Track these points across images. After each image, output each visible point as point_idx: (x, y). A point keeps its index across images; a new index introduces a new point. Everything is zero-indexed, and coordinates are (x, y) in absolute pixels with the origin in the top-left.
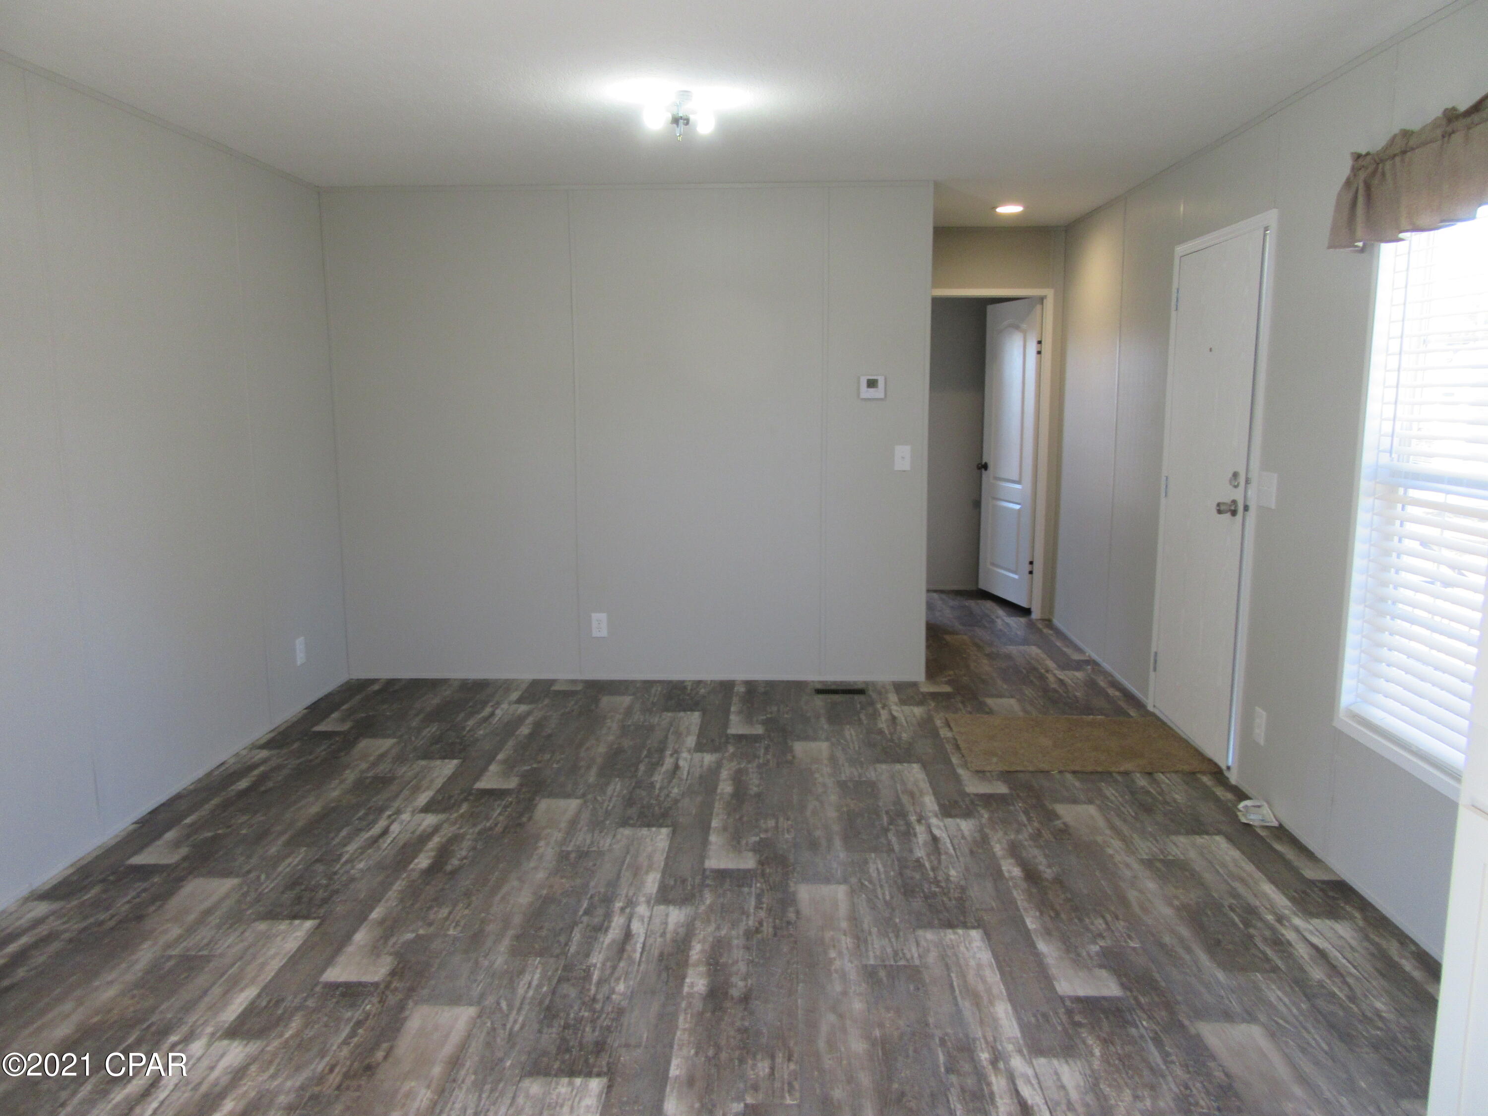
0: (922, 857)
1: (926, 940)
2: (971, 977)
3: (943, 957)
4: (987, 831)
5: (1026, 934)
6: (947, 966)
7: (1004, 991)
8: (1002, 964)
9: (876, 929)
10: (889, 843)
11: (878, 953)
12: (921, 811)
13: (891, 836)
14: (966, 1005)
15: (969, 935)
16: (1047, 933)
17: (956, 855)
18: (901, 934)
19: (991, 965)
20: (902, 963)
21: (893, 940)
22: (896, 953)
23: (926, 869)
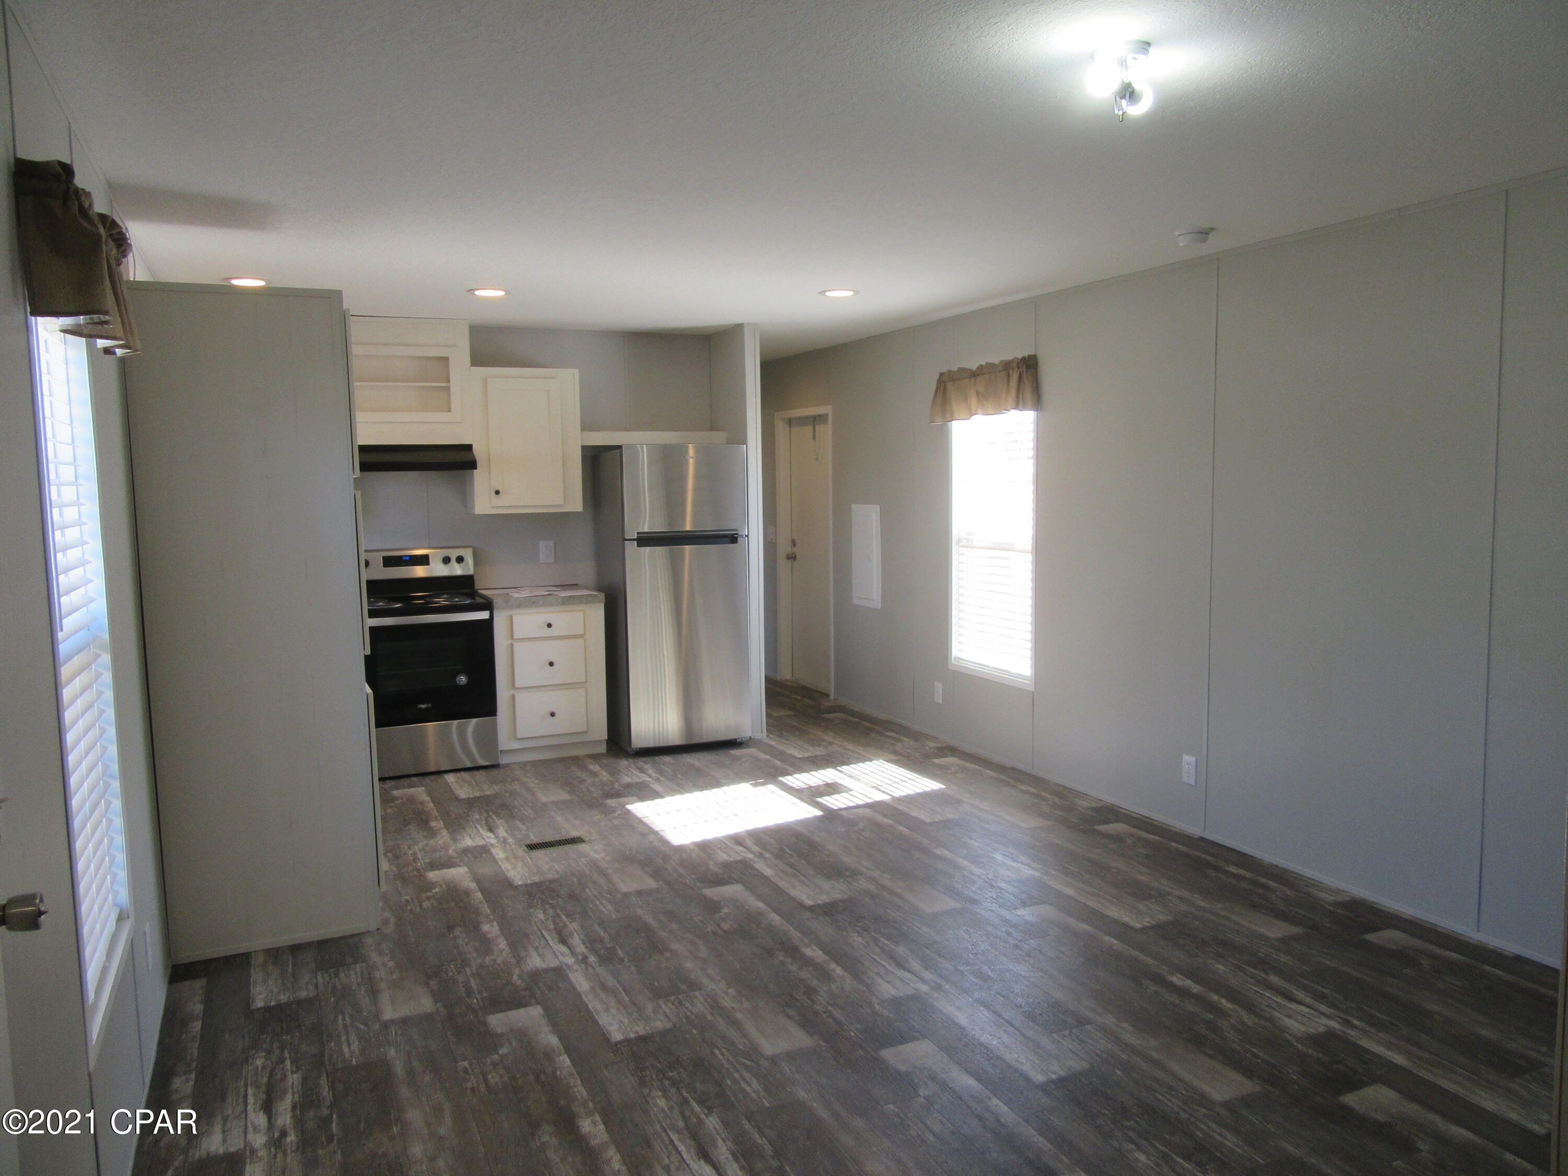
1: (660, 1020)
2: (612, 1001)
3: (640, 1010)
5: (568, 1049)
7: (584, 998)
8: (589, 1017)
9: (709, 1019)
11: (695, 1000)
14: (611, 982)
15: (623, 1034)
16: (548, 1055)
18: (684, 1020)
20: (672, 998)
21: (689, 1013)
22: (681, 1003)
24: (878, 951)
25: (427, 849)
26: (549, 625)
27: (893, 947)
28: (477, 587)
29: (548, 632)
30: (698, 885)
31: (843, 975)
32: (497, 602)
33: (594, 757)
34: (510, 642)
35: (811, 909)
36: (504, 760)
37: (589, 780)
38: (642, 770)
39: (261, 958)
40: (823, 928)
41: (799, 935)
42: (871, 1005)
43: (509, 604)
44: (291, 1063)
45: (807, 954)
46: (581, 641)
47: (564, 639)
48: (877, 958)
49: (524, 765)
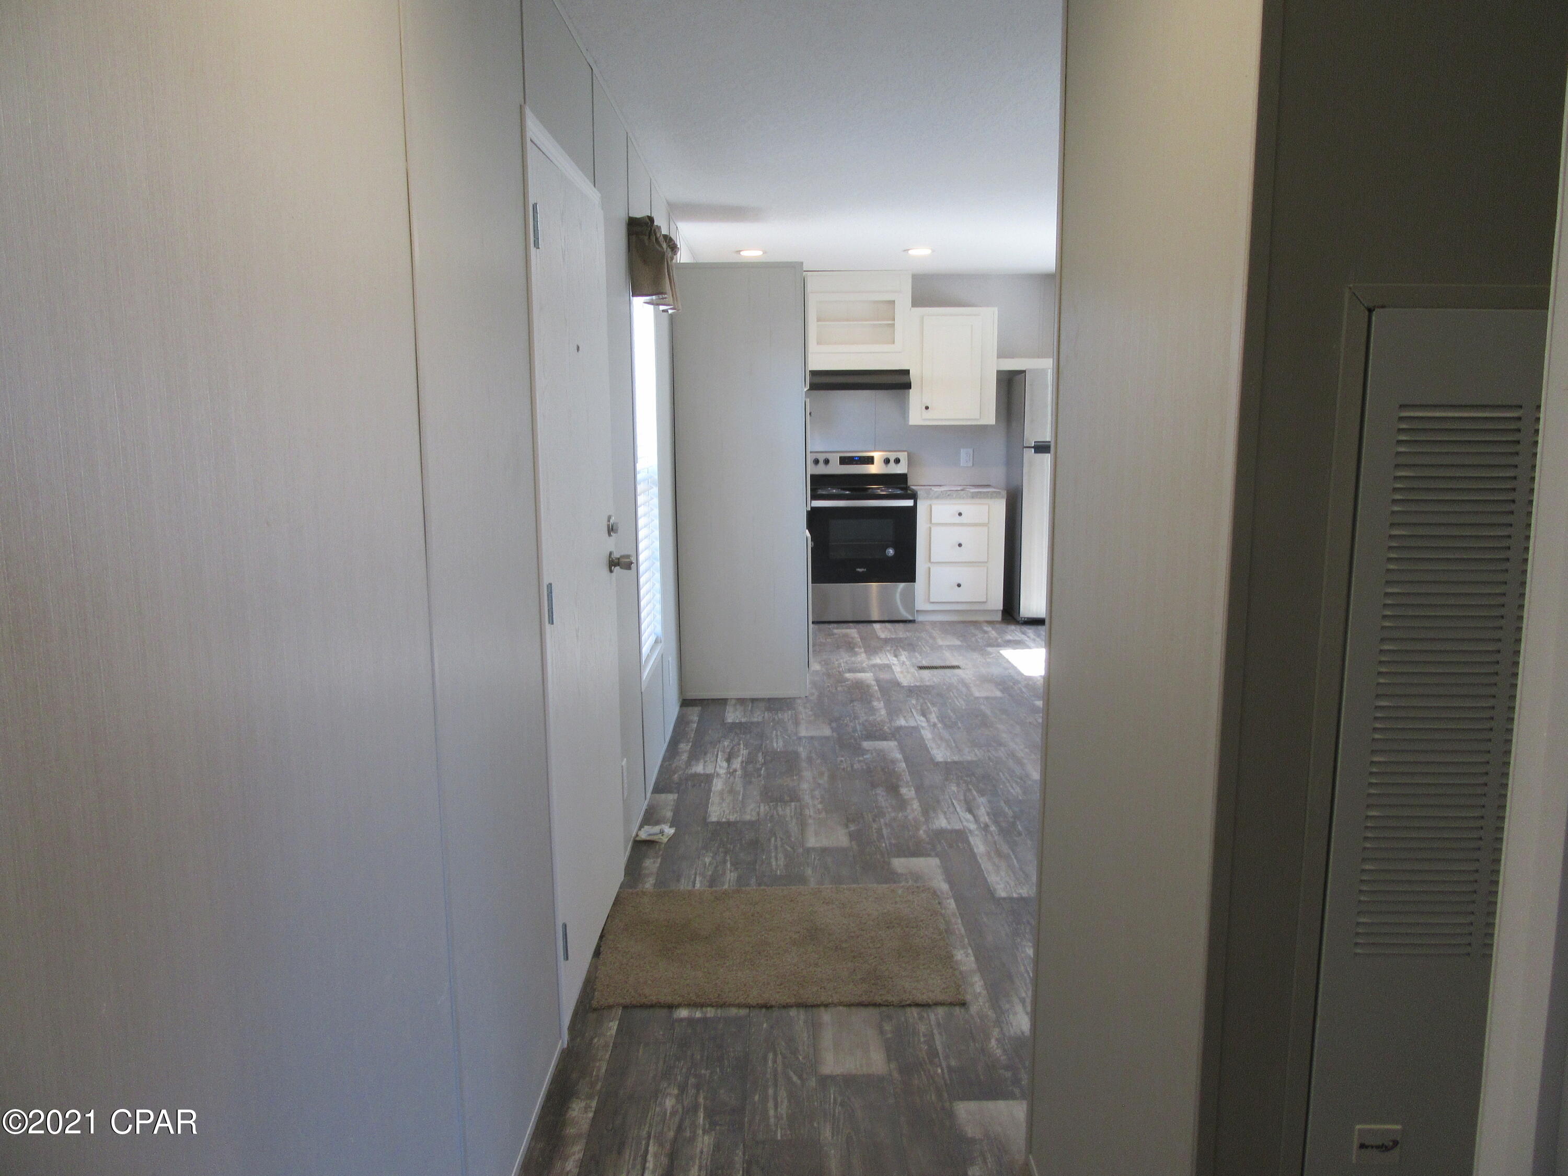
0: (980, 797)
4: (922, 819)
6: (957, 747)
10: (1010, 807)
12: (986, 835)
13: (1010, 813)
17: (951, 800)
19: (932, 749)
23: (975, 790)
25: (849, 662)
26: (960, 514)
28: (909, 483)
29: (958, 520)
30: (1033, 699)
32: (921, 493)
33: (990, 623)
34: (929, 525)
36: (920, 618)
37: (980, 635)
38: (1024, 633)
39: (733, 702)
43: (928, 497)
44: (744, 746)
46: (985, 529)
47: (974, 526)
49: (933, 623)
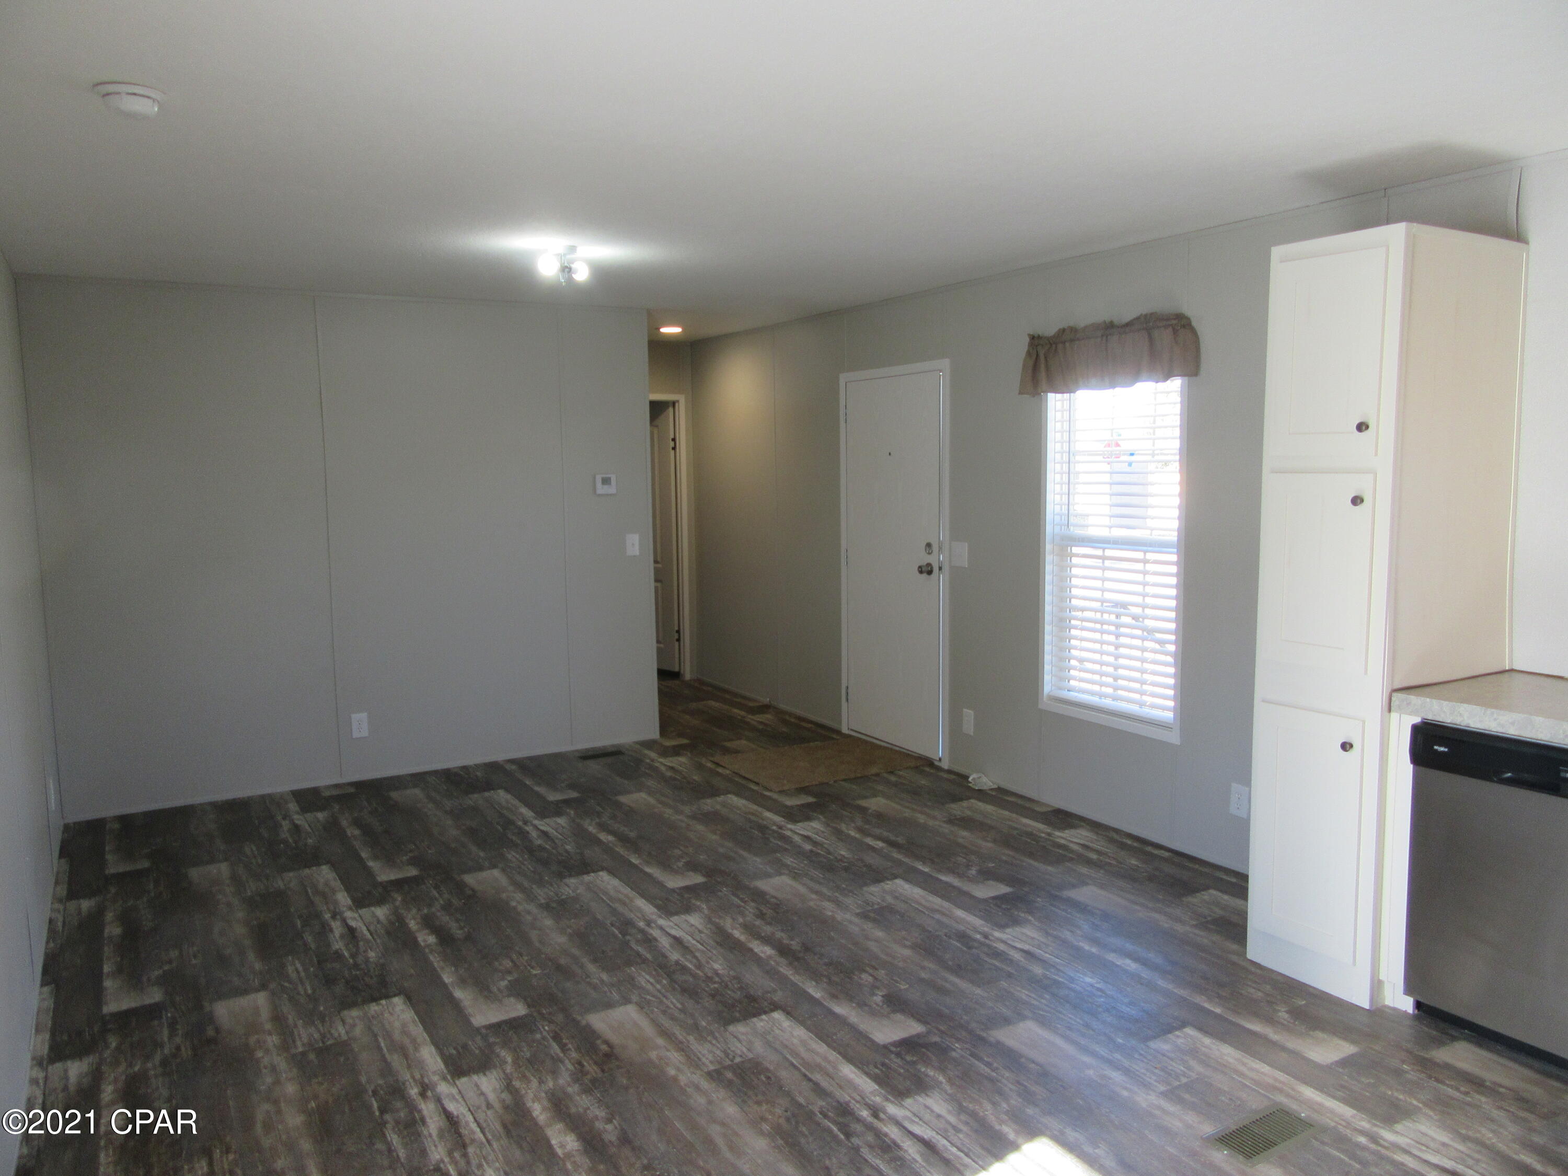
24: (698, 954)
27: (682, 959)
31: (733, 930)
35: (775, 1007)
40: (756, 980)
41: (781, 969)
42: (709, 908)
45: (769, 948)
48: (700, 946)
